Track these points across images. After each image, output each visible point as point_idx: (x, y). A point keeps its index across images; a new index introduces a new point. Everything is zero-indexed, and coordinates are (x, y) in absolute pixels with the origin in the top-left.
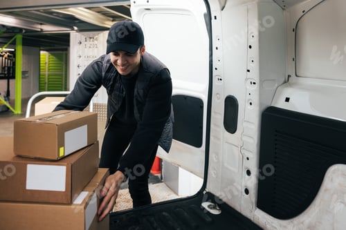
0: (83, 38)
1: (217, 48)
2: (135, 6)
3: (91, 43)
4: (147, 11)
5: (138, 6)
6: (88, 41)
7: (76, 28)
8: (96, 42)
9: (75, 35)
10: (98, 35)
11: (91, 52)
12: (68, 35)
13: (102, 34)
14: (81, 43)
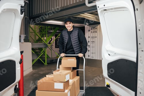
0: (90, 28)
1: (139, 30)
2: (99, 9)
3: (94, 30)
4: (105, 11)
5: (100, 9)
6: (93, 30)
7: (87, 24)
8: (96, 30)
9: (87, 27)
10: (97, 26)
11: (94, 35)
12: (84, 27)
13: (99, 26)
14: (89, 31)
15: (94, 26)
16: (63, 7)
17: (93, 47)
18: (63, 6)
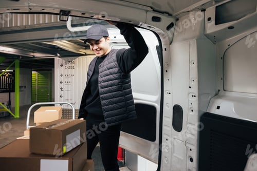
0: (64, 61)
1: (167, 71)
3: (70, 65)
4: (114, 44)
6: (68, 64)
7: (58, 55)
8: (73, 65)
9: (58, 60)
10: (75, 59)
11: (70, 72)
12: (53, 60)
13: (77, 59)
14: (62, 65)
15: (69, 58)
16: (25, 26)
17: (68, 90)
18: (24, 24)
